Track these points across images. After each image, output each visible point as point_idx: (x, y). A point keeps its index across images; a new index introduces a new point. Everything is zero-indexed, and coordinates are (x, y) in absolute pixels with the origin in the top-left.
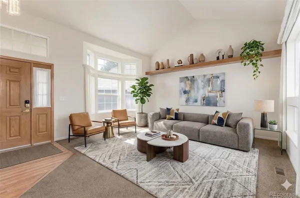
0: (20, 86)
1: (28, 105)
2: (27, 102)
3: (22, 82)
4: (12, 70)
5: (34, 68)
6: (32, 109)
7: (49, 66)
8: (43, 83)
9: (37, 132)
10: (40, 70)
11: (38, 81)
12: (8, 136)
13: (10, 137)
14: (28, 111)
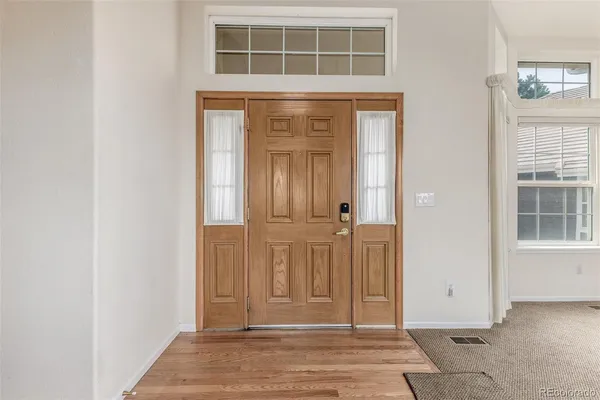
0: (330, 166)
1: (346, 216)
2: (344, 208)
3: (335, 156)
4: (317, 125)
5: (359, 113)
6: (355, 229)
7: (392, 102)
8: (378, 153)
9: (365, 292)
10: (372, 116)
11: (366, 151)
12: (309, 293)
13: (313, 296)
14: (345, 232)
